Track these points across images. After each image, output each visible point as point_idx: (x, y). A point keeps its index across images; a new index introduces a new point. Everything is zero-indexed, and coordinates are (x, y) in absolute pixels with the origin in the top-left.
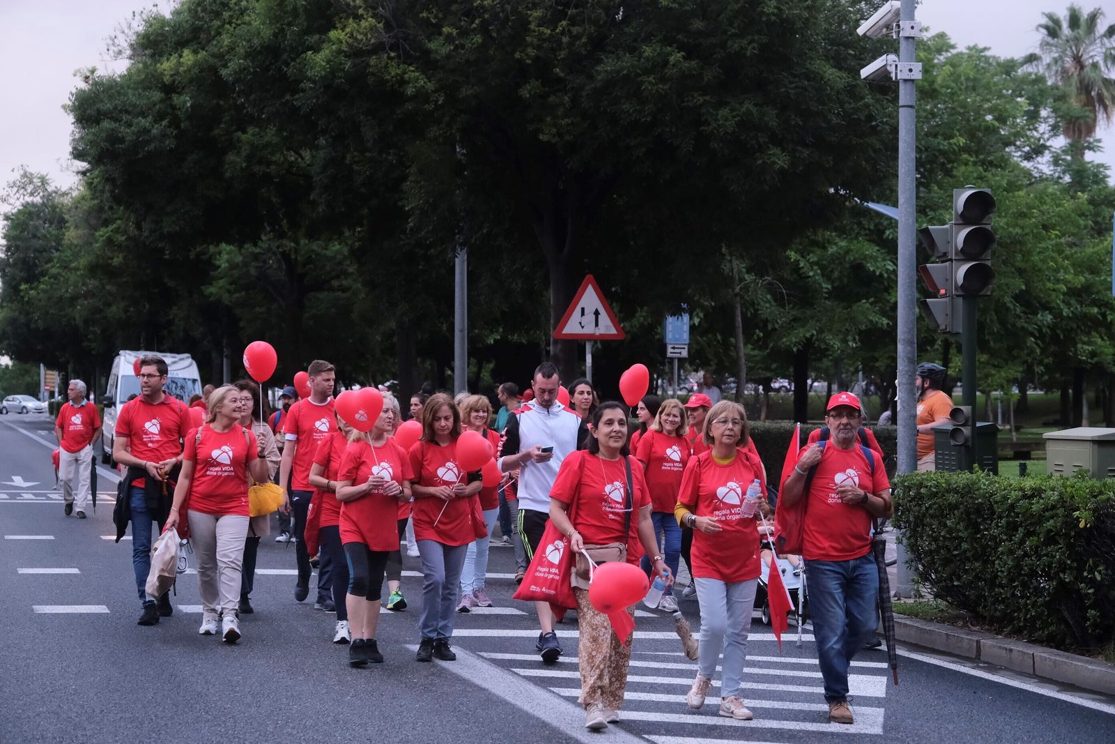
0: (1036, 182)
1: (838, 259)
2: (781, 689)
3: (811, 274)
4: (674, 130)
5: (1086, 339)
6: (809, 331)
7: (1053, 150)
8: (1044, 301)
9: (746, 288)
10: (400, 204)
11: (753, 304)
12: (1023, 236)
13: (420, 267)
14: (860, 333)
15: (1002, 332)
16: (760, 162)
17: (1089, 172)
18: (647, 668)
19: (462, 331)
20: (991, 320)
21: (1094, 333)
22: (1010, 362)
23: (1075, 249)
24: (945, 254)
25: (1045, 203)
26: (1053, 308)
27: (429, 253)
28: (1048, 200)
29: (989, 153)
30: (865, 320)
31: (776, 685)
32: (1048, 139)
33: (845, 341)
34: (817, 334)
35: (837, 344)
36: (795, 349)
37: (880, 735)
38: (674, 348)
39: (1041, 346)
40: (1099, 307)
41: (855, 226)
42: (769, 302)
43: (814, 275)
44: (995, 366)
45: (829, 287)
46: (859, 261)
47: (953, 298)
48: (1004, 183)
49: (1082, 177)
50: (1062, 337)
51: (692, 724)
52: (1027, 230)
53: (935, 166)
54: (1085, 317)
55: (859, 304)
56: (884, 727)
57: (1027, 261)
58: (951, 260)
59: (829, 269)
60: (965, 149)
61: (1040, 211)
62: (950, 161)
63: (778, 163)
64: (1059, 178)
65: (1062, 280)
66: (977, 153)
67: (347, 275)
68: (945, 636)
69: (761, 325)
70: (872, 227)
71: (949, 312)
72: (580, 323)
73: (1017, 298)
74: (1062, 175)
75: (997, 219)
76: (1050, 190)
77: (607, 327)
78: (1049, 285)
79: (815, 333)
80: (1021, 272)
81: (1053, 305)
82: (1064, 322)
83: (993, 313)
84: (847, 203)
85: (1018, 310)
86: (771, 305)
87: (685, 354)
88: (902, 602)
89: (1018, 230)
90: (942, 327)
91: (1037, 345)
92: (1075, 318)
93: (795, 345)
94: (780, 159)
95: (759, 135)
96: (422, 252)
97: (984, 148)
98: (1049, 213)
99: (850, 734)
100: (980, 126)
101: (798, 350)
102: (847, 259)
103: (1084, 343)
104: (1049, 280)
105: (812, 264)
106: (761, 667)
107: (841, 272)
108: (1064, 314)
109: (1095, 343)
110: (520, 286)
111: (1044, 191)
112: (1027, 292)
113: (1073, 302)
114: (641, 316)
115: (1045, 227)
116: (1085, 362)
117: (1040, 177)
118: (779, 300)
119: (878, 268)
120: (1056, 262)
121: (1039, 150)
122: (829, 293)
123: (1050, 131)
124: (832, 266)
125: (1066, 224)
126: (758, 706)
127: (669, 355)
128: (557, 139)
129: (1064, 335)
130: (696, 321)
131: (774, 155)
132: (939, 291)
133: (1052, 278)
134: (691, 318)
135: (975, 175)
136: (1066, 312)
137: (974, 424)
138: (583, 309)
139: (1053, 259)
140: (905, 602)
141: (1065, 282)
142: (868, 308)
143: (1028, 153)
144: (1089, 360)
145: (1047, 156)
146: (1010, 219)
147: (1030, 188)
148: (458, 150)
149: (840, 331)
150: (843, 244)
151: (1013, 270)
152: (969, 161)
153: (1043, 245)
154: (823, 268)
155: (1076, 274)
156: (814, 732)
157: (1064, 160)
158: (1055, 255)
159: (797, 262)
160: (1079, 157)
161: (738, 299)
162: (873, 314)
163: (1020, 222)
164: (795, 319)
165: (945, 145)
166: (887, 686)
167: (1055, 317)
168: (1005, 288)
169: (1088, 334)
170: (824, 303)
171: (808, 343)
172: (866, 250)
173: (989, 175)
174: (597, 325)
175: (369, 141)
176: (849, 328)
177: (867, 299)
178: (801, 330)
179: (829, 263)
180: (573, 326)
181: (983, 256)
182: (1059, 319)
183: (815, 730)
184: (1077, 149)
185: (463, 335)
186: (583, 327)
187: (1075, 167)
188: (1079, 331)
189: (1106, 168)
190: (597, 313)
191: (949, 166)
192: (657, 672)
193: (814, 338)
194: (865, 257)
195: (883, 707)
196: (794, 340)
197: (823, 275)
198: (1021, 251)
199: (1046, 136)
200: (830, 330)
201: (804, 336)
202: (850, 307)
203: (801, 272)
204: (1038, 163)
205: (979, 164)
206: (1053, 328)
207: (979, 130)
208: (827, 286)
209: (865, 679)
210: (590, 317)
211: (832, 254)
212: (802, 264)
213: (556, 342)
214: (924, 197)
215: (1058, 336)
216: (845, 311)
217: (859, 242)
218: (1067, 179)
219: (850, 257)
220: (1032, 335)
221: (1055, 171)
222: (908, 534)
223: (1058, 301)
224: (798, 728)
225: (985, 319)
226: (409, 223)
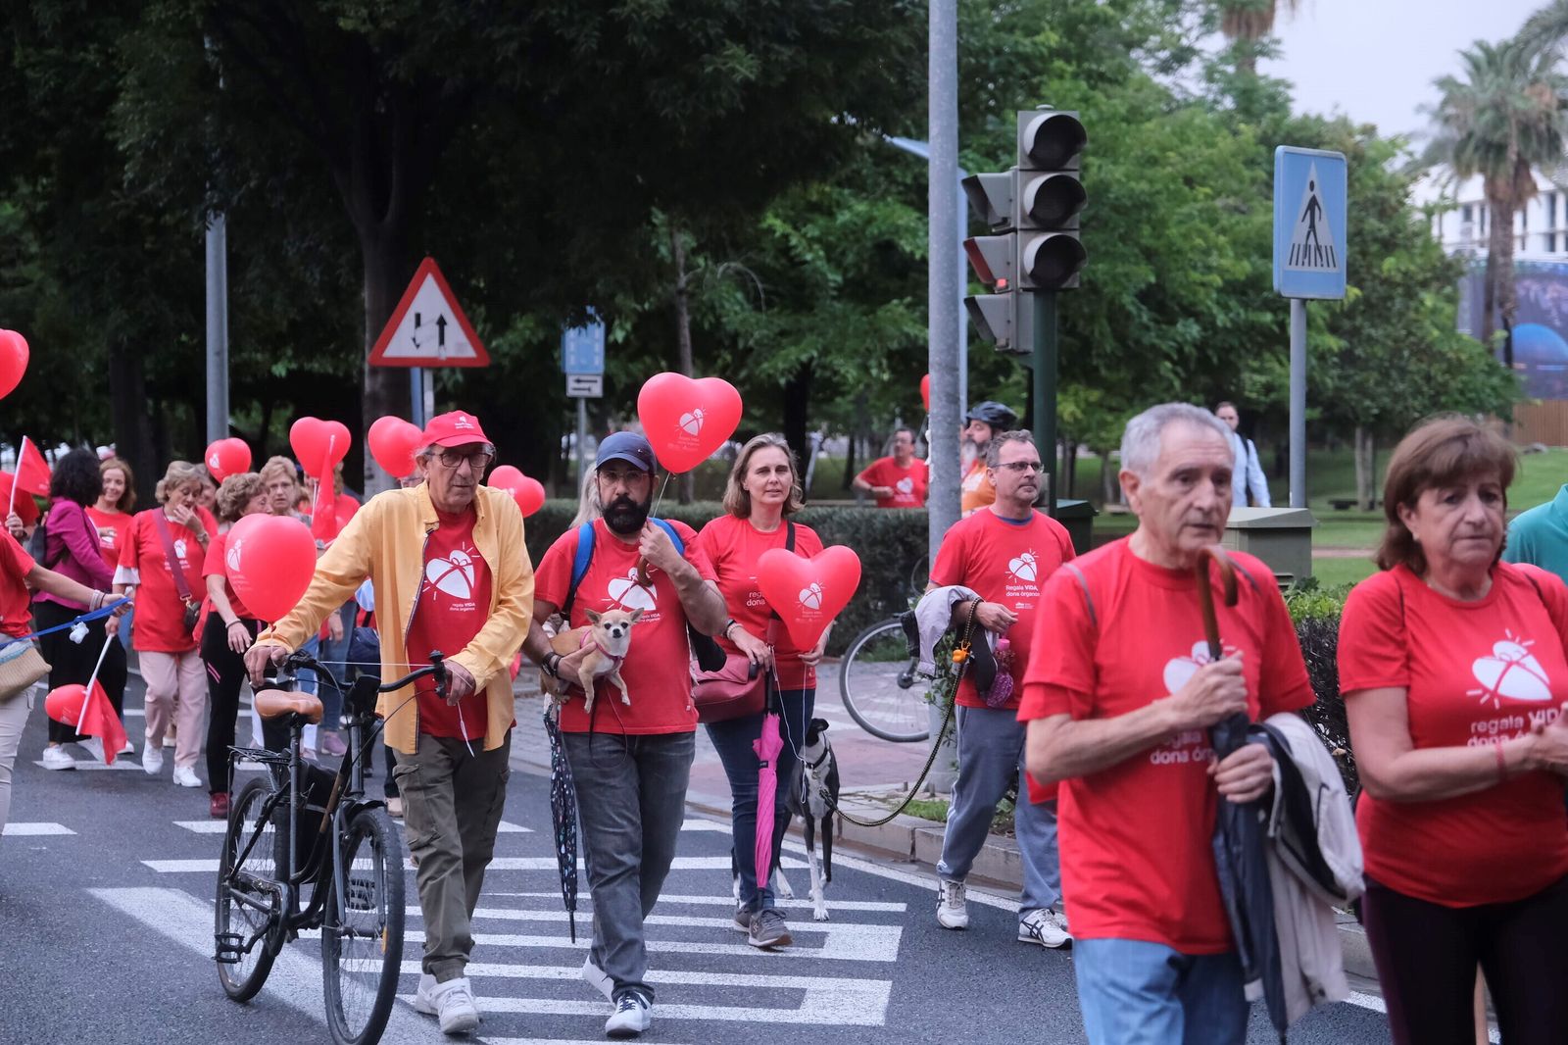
0: (1179, 107)
1: (854, 232)
2: (723, 952)
3: (809, 257)
4: (565, 13)
5: (1255, 364)
6: (805, 351)
7: (1206, 55)
8: (1185, 302)
9: (698, 281)
10: (110, 136)
11: (712, 308)
12: (1152, 195)
13: (148, 246)
14: (890, 355)
15: (1120, 354)
16: (709, 69)
17: (1262, 92)
18: (500, 920)
19: (219, 353)
20: (1101, 334)
21: (1267, 355)
22: (1136, 402)
23: (1237, 217)
24: (1005, 220)
25: (1188, 142)
26: (1202, 313)
27: (162, 220)
28: (1194, 137)
29: (1099, 60)
30: (897, 333)
31: (715, 946)
32: (1197, 38)
33: (865, 368)
34: (820, 357)
35: (851, 373)
36: (782, 381)
37: (879, 1027)
38: (578, 381)
39: (1183, 375)
40: (1274, 312)
41: (882, 179)
42: (738, 303)
43: (813, 260)
44: (1111, 410)
45: (839, 279)
46: (887, 237)
47: (1018, 293)
48: (1123, 110)
49: (1250, 101)
50: (1215, 360)
51: (565, 1016)
52: (1159, 186)
53: (1011, 79)
54: (1253, 328)
55: (889, 306)
56: (888, 1013)
57: (1159, 237)
58: (1015, 230)
59: (839, 250)
60: (1062, 53)
61: (1180, 155)
62: (1036, 72)
63: (738, 71)
64: (1216, 102)
65: (1217, 268)
66: (1080, 59)
67: (29, 259)
68: (1003, 855)
69: (727, 342)
70: (909, 181)
71: (1012, 316)
72: (414, 340)
73: (1146, 296)
74: (1219, 98)
75: (1111, 167)
76: (1197, 121)
77: (459, 346)
78: (1195, 276)
79: (815, 354)
80: (1149, 254)
81: (1201, 308)
82: (1220, 337)
83: (1105, 322)
84: (859, 140)
85: (1145, 318)
86: (743, 309)
87: (597, 390)
88: (937, 800)
89: (1144, 186)
90: (1002, 342)
91: (1176, 374)
92: (1237, 329)
93: (783, 374)
94: (743, 65)
95: (709, 22)
96: (150, 220)
97: (1091, 51)
98: (1194, 157)
99: (832, 1027)
100: (1084, 14)
101: (788, 383)
102: (867, 233)
103: (1255, 371)
104: (1195, 268)
105: (811, 241)
106: (694, 915)
107: (858, 254)
108: (1219, 323)
109: (1270, 371)
110: (318, 277)
111: (1188, 124)
112: (1159, 287)
113: (1233, 303)
114: (524, 329)
115: (1189, 181)
116: (1257, 402)
117: (1185, 100)
118: (755, 302)
119: (918, 248)
120: (1206, 239)
121: (1183, 56)
122: (839, 289)
123: (1201, 25)
124: (844, 244)
125: (1221, 176)
126: (682, 982)
127: (571, 392)
128: (369, 27)
129: (1220, 359)
130: (619, 335)
131: (733, 57)
132: (995, 282)
133: (1199, 264)
134: (608, 331)
135: (1077, 95)
136: (1221, 320)
137: (1053, 504)
138: (418, 317)
139: (1201, 233)
140: (942, 801)
141: (1221, 271)
142: (902, 315)
143: (1165, 61)
144: (1263, 398)
145: (1195, 67)
146: (1132, 168)
147: (1166, 119)
148: (207, 46)
149: (856, 352)
150: (862, 207)
151: (1136, 251)
152: (1063, 71)
153: (1185, 209)
154: (829, 248)
155: (1238, 257)
156: (769, 1024)
157: (1223, 73)
158: (1205, 227)
159: (786, 237)
160: (1246, 68)
161: (684, 299)
162: (910, 324)
163: (1149, 172)
164: (783, 333)
165: (1026, 45)
166: (901, 943)
167: (1205, 329)
168: (1123, 280)
169: (1258, 356)
170: (831, 306)
171: (806, 370)
172: (901, 218)
173: (1099, 96)
174: (442, 341)
175: (46, 27)
176: (871, 347)
177: (901, 298)
178: (793, 349)
179: (839, 239)
180: (402, 344)
181: (1067, 224)
182: (1210, 333)
183: (771, 1020)
184: (1244, 54)
185: (222, 360)
186: (418, 346)
187: (1240, 84)
188: (1243, 352)
189: (1289, 86)
190: (442, 322)
191: (1035, 80)
192: (516, 927)
193: (814, 363)
194: (897, 230)
195: (890, 978)
196: (781, 366)
197: (829, 259)
198: (1149, 220)
199: (1194, 34)
200: (840, 351)
201: (798, 359)
202: (873, 312)
203: (793, 253)
204: (1183, 77)
205: (1082, 76)
206: (1201, 346)
207: (1082, 21)
208: (835, 278)
209: (865, 932)
210: (430, 329)
211: (844, 225)
212: (794, 241)
213: (374, 371)
214: (993, 132)
215: (1209, 358)
216: (865, 319)
217: (887, 205)
218: (1228, 103)
219: (873, 230)
220: (1168, 357)
221: (1209, 90)
222: (944, 688)
223: (1209, 301)
224: (743, 1018)
225: (1092, 332)
226: (124, 173)
